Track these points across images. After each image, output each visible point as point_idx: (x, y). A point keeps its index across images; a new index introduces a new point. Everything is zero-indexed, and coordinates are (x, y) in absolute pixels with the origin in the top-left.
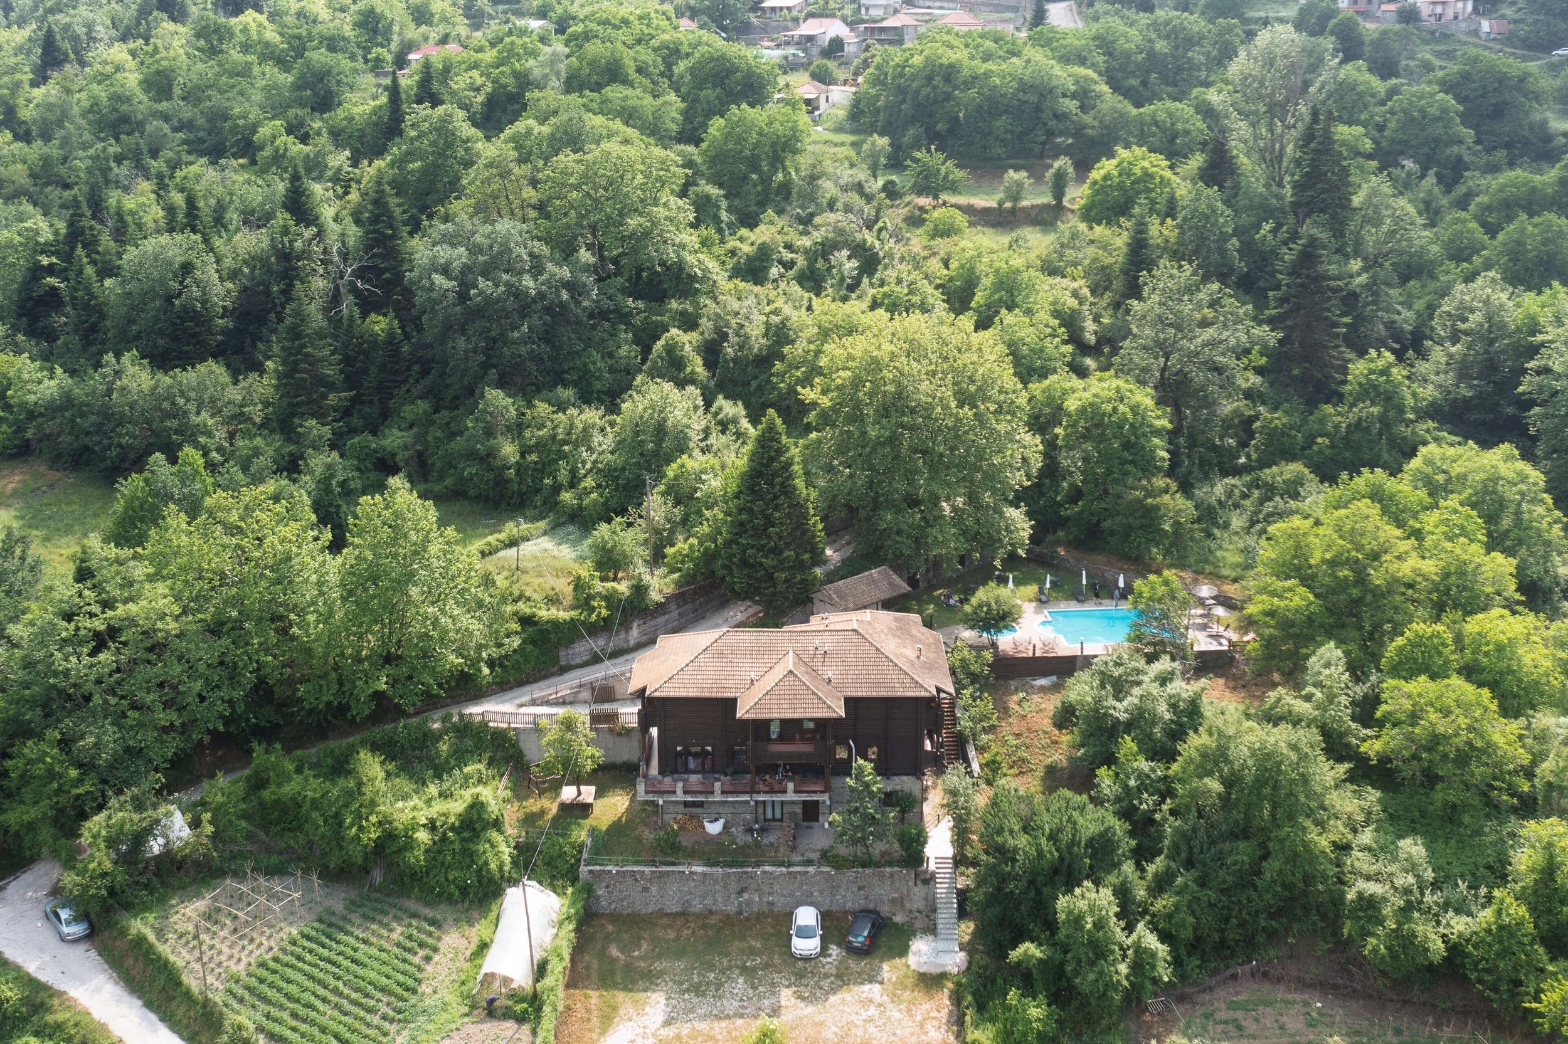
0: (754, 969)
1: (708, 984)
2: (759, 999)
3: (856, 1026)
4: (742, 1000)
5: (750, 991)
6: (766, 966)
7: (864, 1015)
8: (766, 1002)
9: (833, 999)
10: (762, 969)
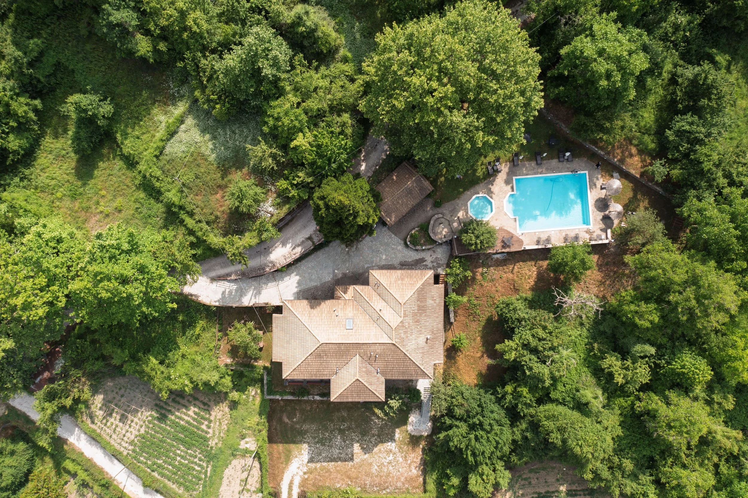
0: (344, 430)
1: (326, 438)
2: (347, 449)
3: (384, 466)
4: (340, 449)
5: (343, 444)
6: (349, 429)
7: (388, 459)
8: (349, 451)
9: (376, 450)
10: (348, 431)
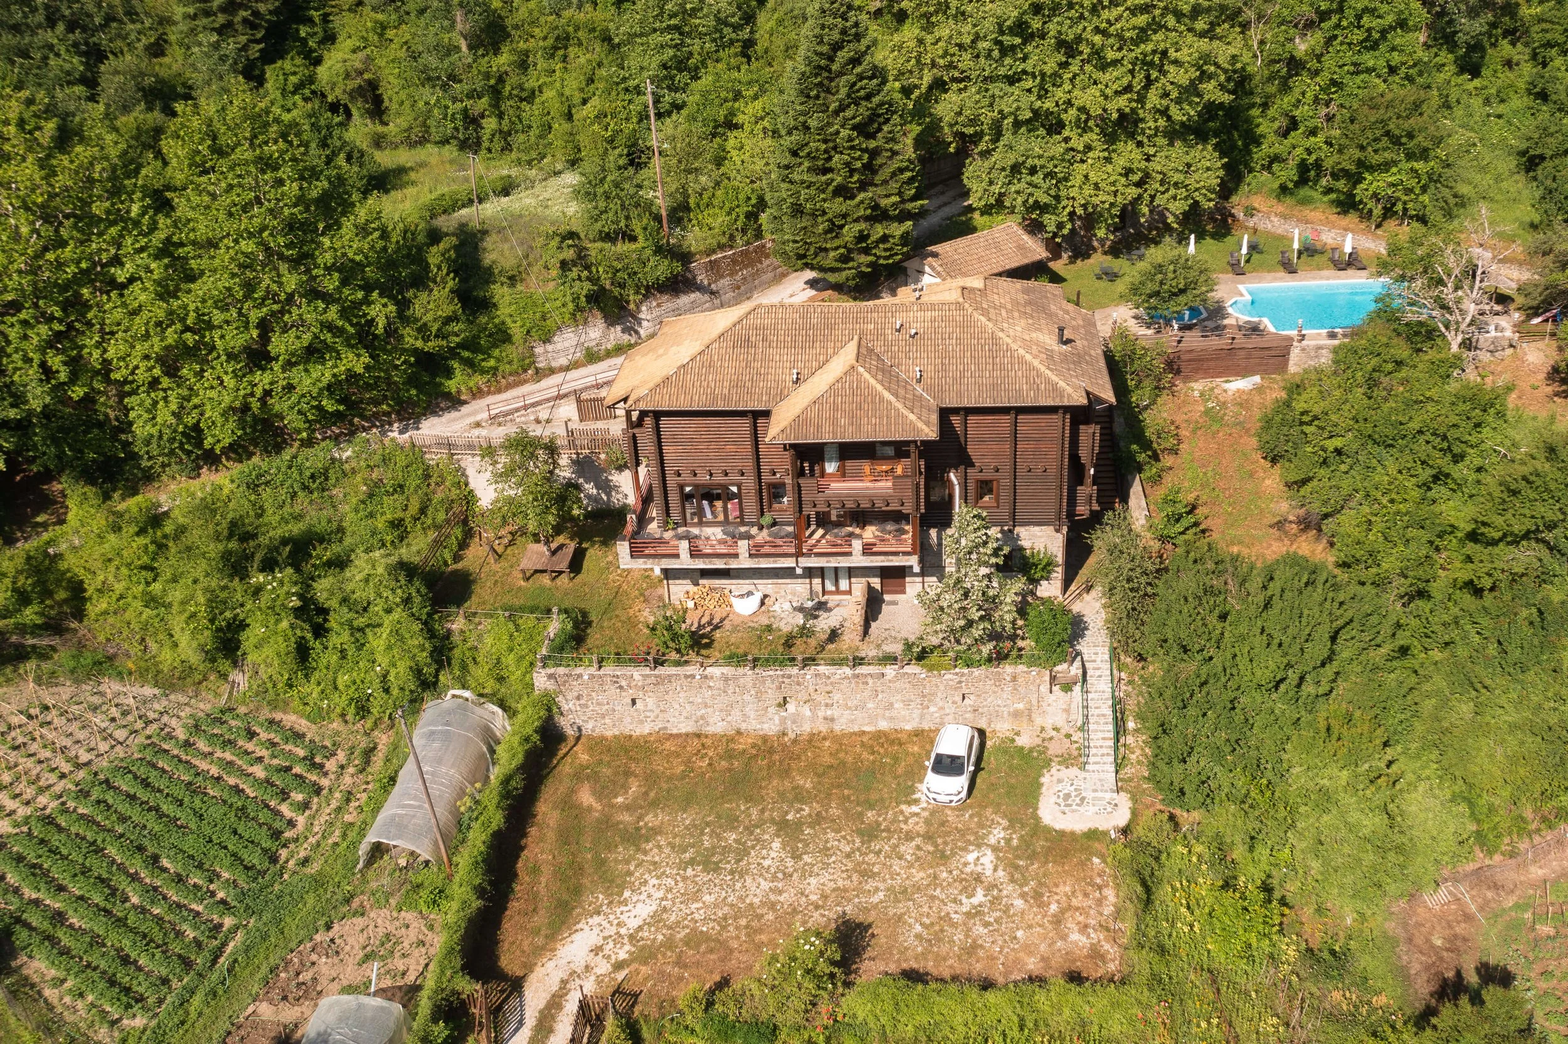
0: (799, 825)
1: (726, 850)
2: (803, 877)
3: (954, 925)
4: (774, 878)
5: (790, 862)
6: (818, 820)
7: (967, 904)
8: (813, 881)
10: (811, 826)
